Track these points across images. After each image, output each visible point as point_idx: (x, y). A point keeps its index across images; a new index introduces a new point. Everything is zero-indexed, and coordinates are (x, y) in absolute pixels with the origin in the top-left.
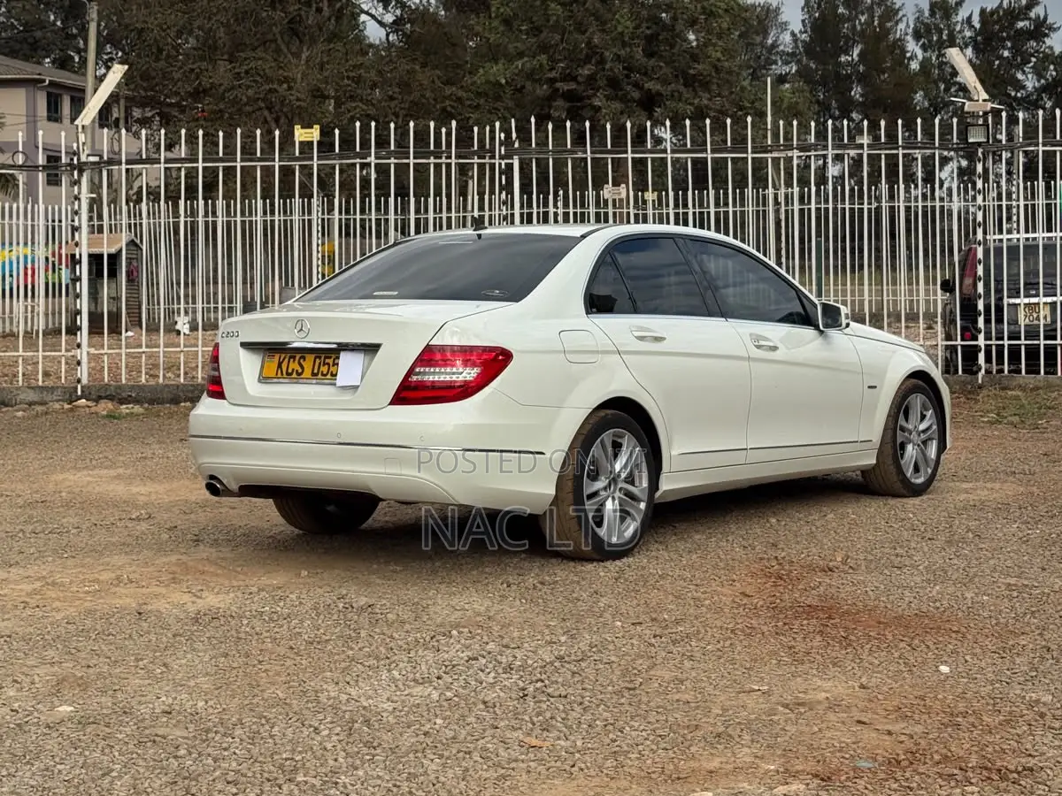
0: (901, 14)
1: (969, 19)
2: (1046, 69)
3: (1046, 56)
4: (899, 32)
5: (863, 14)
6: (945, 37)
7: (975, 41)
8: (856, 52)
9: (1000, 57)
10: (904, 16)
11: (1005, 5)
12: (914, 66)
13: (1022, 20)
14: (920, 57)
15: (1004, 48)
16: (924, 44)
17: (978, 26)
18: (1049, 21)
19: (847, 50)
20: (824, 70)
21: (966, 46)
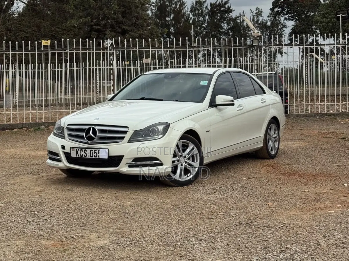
0: (186, 5)
1: (206, 7)
2: (230, 23)
3: (230, 19)
4: (185, 11)
5: (174, 4)
6: (200, 12)
7: (209, 13)
8: (172, 17)
9: (217, 18)
10: (186, 6)
11: (218, 2)
12: (191, 21)
13: (223, 8)
14: (192, 19)
15: (218, 16)
16: (193, 14)
17: (209, 8)
18: (231, 8)
19: (169, 16)
20: (162, 22)
21: (206, 15)
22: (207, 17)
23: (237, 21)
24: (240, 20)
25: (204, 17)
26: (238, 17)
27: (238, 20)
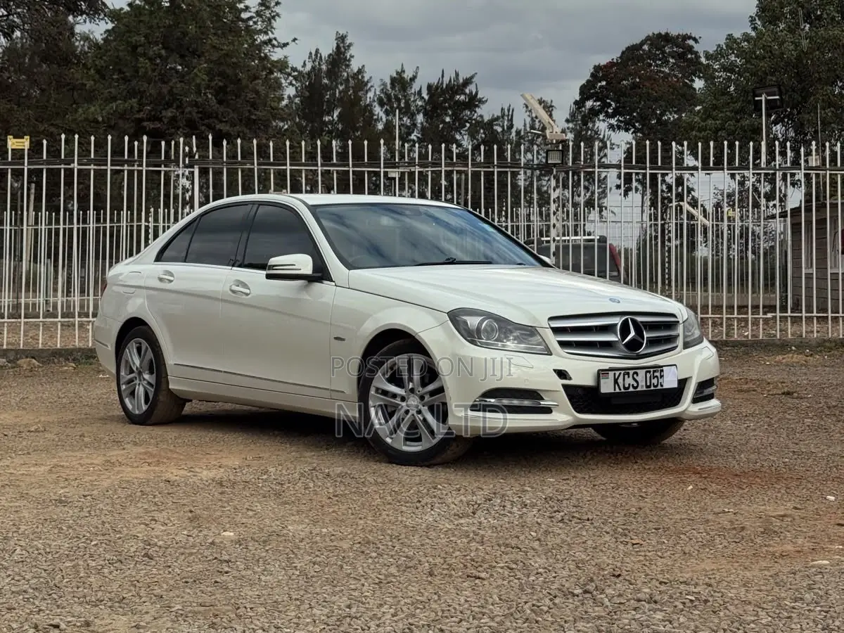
0: (369, 85)
1: (420, 92)
2: (478, 132)
3: (477, 122)
4: (368, 99)
5: (341, 84)
6: (403, 105)
7: (425, 109)
8: (336, 114)
9: (444, 122)
10: (372, 86)
11: (446, 80)
12: (380, 126)
13: (460, 94)
14: (384, 119)
15: (447, 115)
16: (386, 109)
17: (426, 97)
18: (479, 96)
19: (329, 113)
20: (312, 126)
21: (419, 112)
22: (420, 118)
23: (495, 127)
24: (503, 127)
25: (412, 116)
26: (497, 119)
27: (496, 125)
